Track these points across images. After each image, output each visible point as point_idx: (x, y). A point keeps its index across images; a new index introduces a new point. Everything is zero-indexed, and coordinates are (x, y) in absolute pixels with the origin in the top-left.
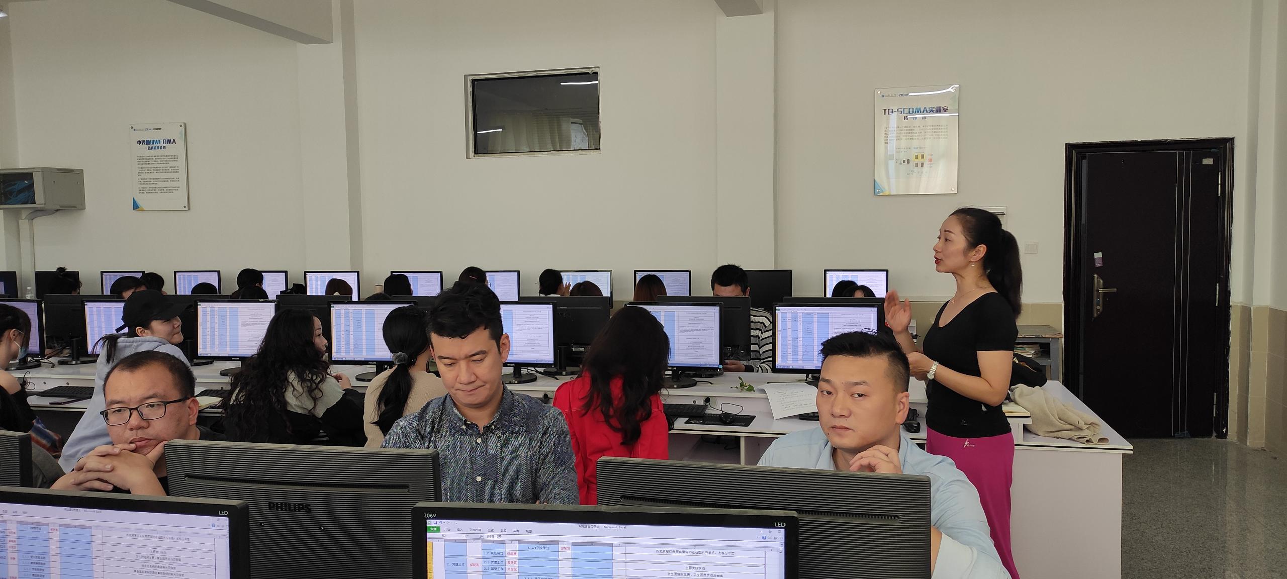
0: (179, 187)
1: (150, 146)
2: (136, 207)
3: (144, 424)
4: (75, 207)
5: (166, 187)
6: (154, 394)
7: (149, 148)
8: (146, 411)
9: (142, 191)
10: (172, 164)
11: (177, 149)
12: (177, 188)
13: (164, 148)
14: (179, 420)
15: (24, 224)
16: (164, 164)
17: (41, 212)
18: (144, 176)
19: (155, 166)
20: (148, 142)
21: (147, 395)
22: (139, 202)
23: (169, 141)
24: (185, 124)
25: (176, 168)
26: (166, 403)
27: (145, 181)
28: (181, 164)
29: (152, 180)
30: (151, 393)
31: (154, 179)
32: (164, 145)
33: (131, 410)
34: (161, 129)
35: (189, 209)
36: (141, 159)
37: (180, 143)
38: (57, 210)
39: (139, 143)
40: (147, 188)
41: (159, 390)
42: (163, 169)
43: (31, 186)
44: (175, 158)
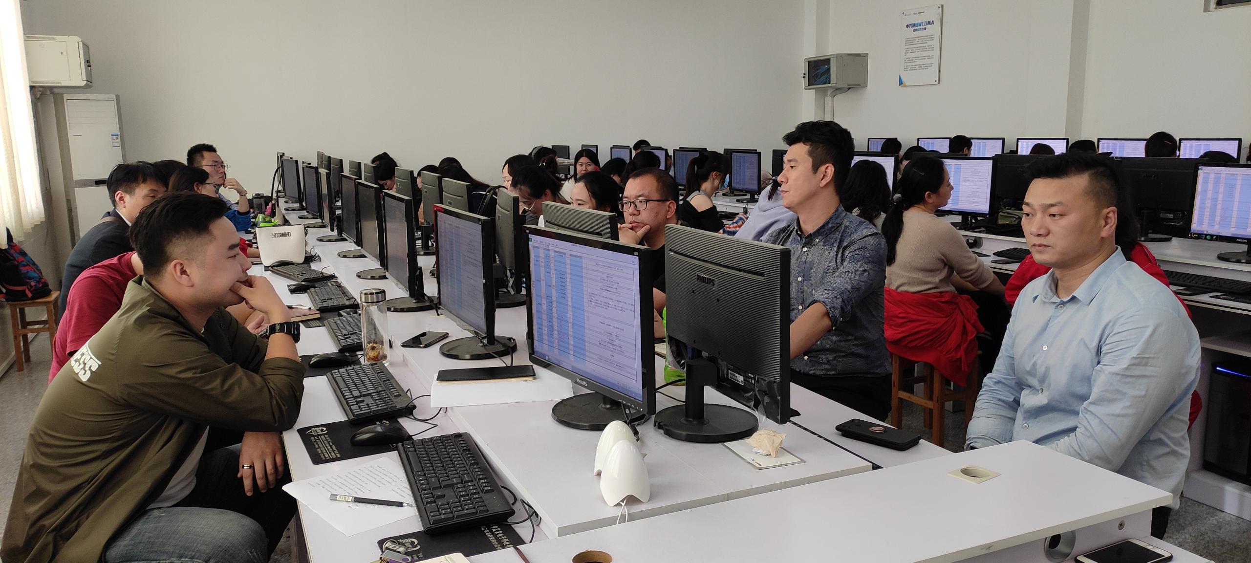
0: (933, 64)
1: (915, 28)
2: (901, 83)
3: (636, 212)
4: (859, 85)
5: (924, 64)
6: (642, 194)
7: (914, 31)
8: (638, 205)
9: (906, 69)
10: (929, 43)
11: (934, 29)
12: (931, 65)
13: (925, 29)
14: (657, 213)
15: (828, 100)
16: (924, 43)
17: (838, 90)
18: (910, 55)
19: (918, 46)
20: (914, 25)
21: (638, 194)
22: (903, 79)
23: (929, 23)
24: (942, 6)
25: (933, 46)
26: (647, 201)
27: (909, 60)
28: (936, 43)
29: (914, 59)
30: (641, 193)
31: (915, 58)
32: (925, 27)
33: (631, 202)
34: (923, 12)
35: (939, 83)
36: (909, 41)
37: (937, 23)
38: (849, 88)
39: (907, 26)
40: (909, 66)
41: (646, 192)
42: (923, 48)
43: (829, 70)
44: (932, 37)
